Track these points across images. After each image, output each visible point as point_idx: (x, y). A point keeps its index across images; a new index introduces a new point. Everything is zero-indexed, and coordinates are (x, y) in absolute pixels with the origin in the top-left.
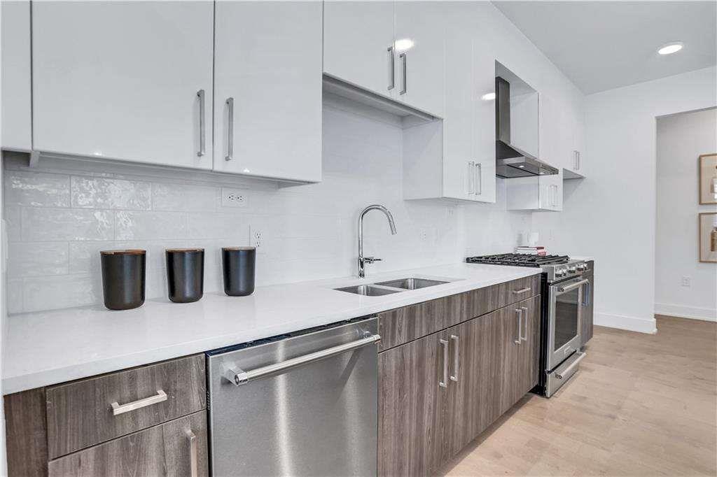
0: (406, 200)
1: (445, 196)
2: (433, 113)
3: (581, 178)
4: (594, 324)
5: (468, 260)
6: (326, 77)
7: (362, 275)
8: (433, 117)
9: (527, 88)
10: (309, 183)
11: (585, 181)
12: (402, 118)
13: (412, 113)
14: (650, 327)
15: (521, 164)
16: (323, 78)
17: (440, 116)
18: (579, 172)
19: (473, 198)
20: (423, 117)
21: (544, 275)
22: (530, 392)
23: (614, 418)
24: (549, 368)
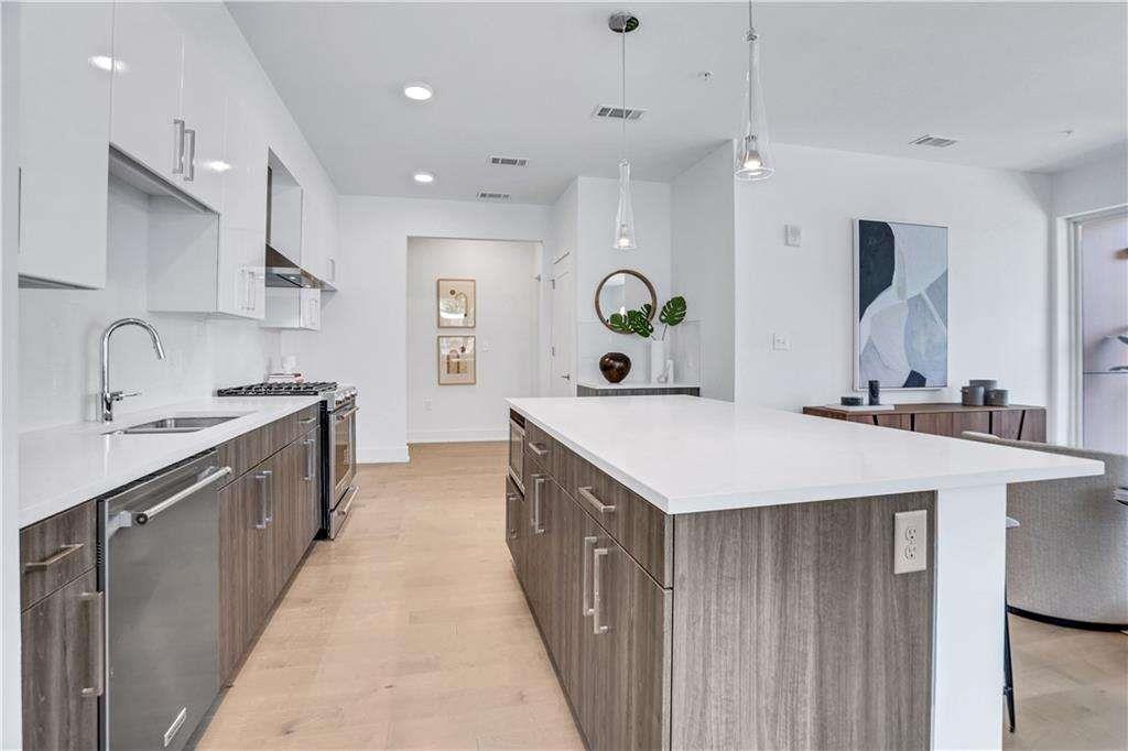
0: (151, 312)
1: (220, 310)
2: (206, 202)
3: (334, 291)
4: (357, 462)
5: (221, 393)
6: (113, 150)
7: (108, 418)
8: (205, 208)
9: (291, 180)
10: (77, 287)
11: (336, 294)
12: (150, 197)
13: (171, 193)
14: (404, 457)
15: (293, 275)
16: (110, 152)
17: (215, 209)
18: (334, 285)
19: (244, 313)
20: (194, 207)
21: (324, 403)
22: (314, 539)
23: (397, 537)
24: (332, 506)
